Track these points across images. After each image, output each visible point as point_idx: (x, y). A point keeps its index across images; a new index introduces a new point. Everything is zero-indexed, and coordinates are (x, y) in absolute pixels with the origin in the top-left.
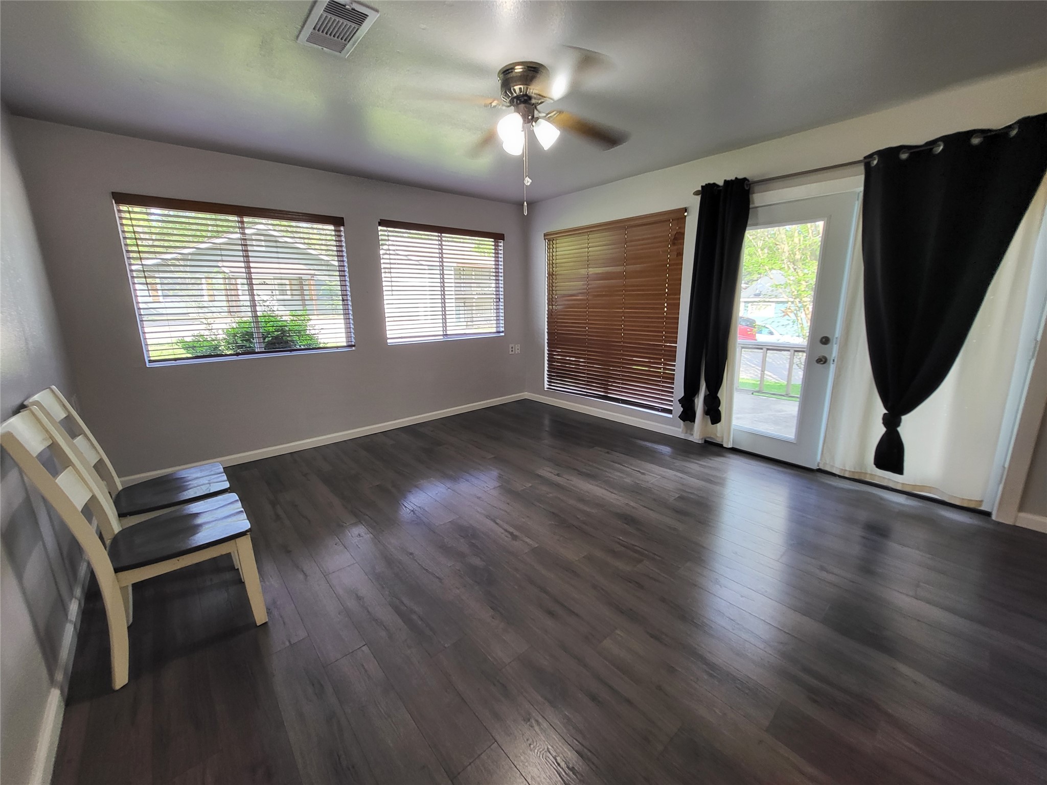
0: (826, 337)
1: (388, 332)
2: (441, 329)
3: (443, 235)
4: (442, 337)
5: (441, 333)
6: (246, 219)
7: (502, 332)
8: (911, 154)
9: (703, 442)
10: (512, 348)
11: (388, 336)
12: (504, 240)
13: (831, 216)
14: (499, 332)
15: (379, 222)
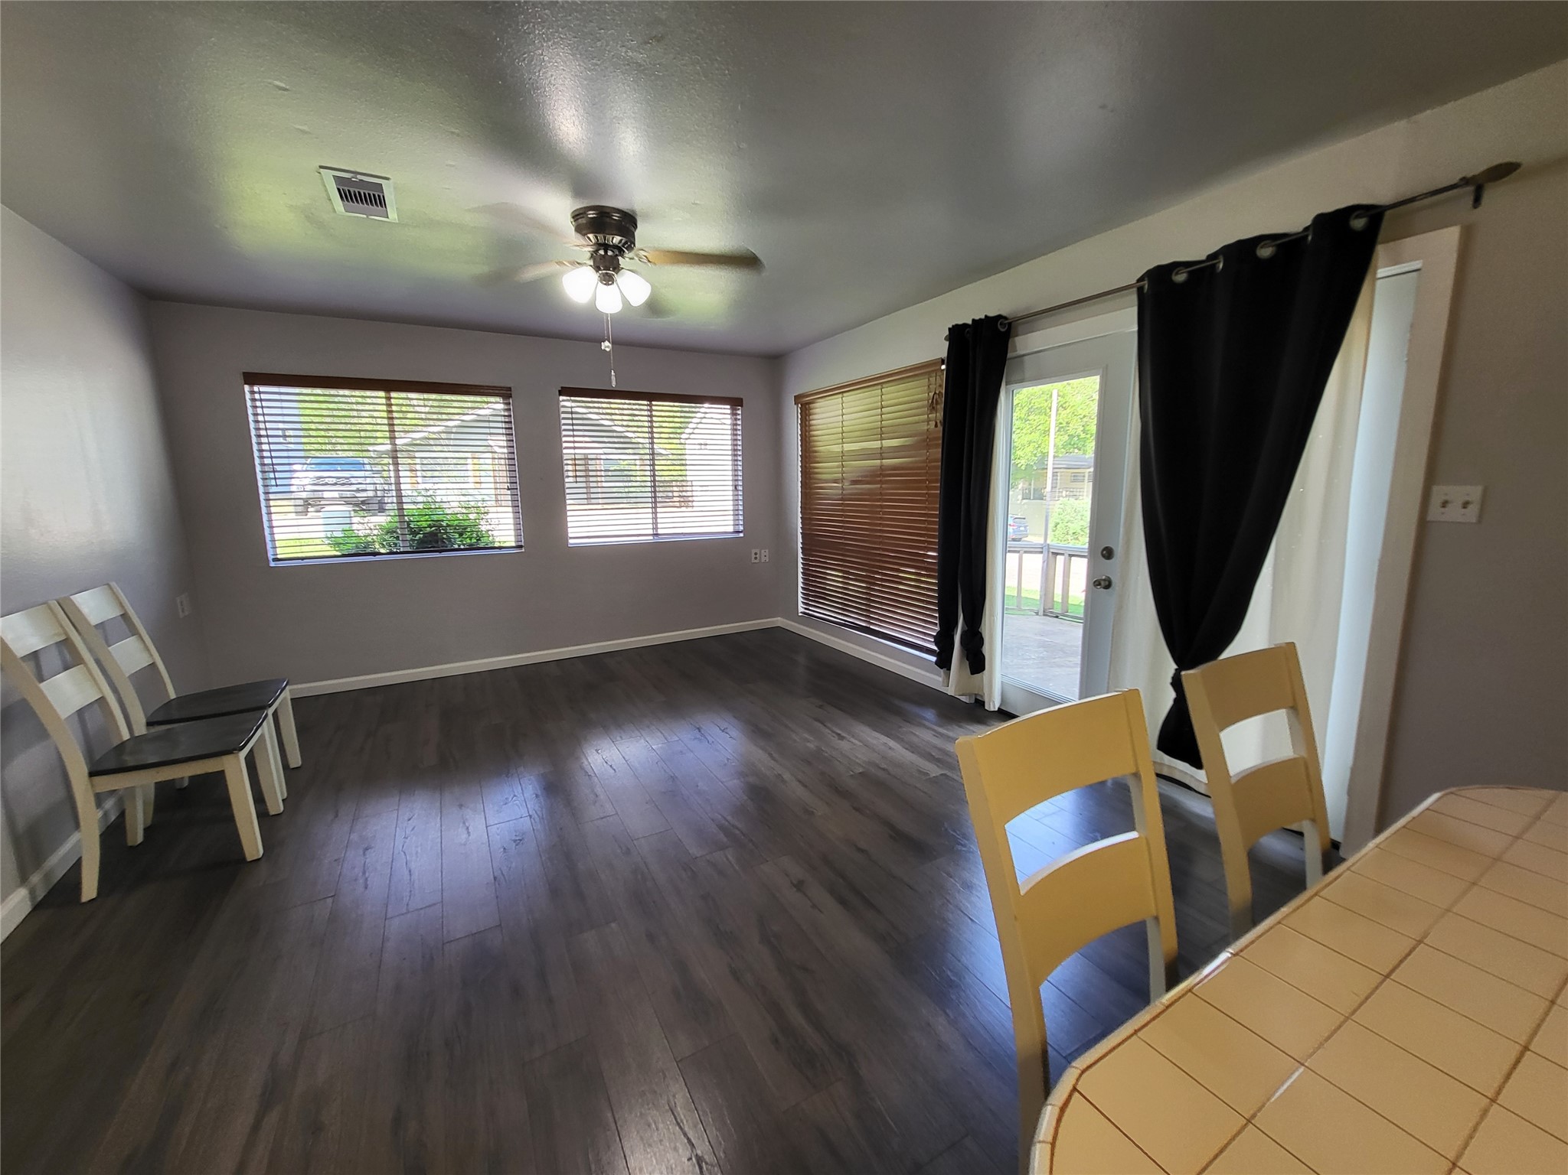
0: (1107, 547)
1: (570, 530)
2: (651, 526)
3: (654, 403)
4: (651, 538)
5: (651, 532)
6: (393, 394)
7: (741, 532)
8: (1190, 273)
9: (973, 701)
10: (756, 554)
11: (570, 535)
12: (742, 406)
13: (1107, 366)
14: (739, 532)
15: (559, 391)
